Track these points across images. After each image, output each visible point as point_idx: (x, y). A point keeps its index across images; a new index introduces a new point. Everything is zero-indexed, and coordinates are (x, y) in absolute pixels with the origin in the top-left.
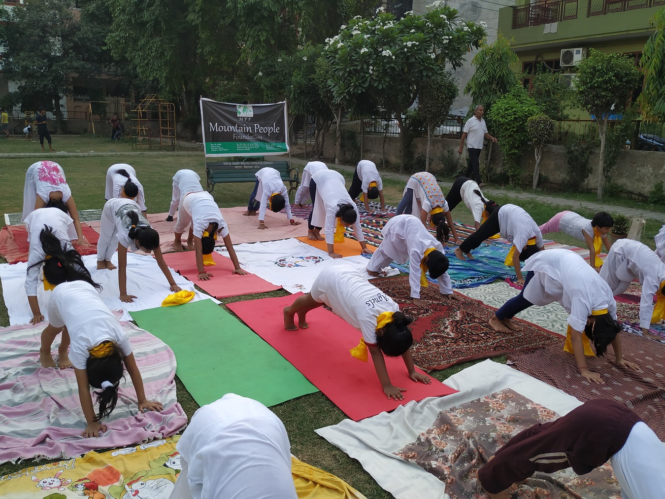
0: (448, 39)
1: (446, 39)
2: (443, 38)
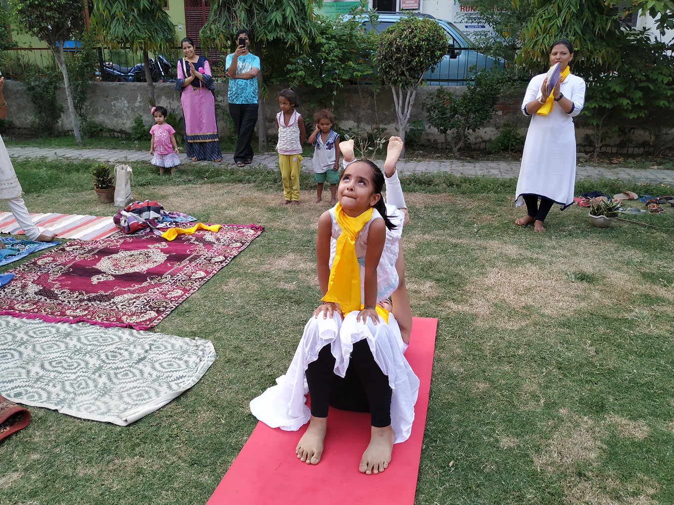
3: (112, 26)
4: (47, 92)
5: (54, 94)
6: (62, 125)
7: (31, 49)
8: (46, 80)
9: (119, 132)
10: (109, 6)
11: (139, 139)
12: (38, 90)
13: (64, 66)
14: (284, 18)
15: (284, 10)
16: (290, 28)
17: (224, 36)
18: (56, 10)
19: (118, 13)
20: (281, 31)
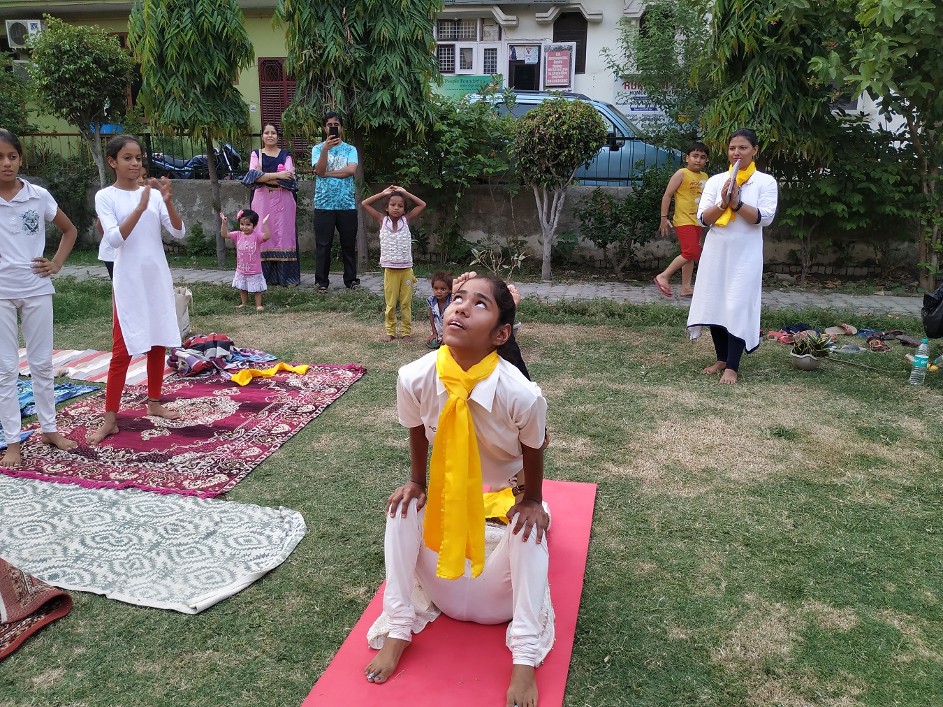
3: (167, 107)
4: (75, 192)
5: (85, 193)
6: (94, 235)
7: (55, 135)
8: (74, 176)
9: (170, 245)
10: (163, 82)
11: (197, 254)
12: (64, 188)
13: (100, 157)
14: (393, 99)
15: (393, 89)
16: (400, 112)
17: (314, 121)
18: (92, 85)
19: (174, 90)
20: (388, 115)
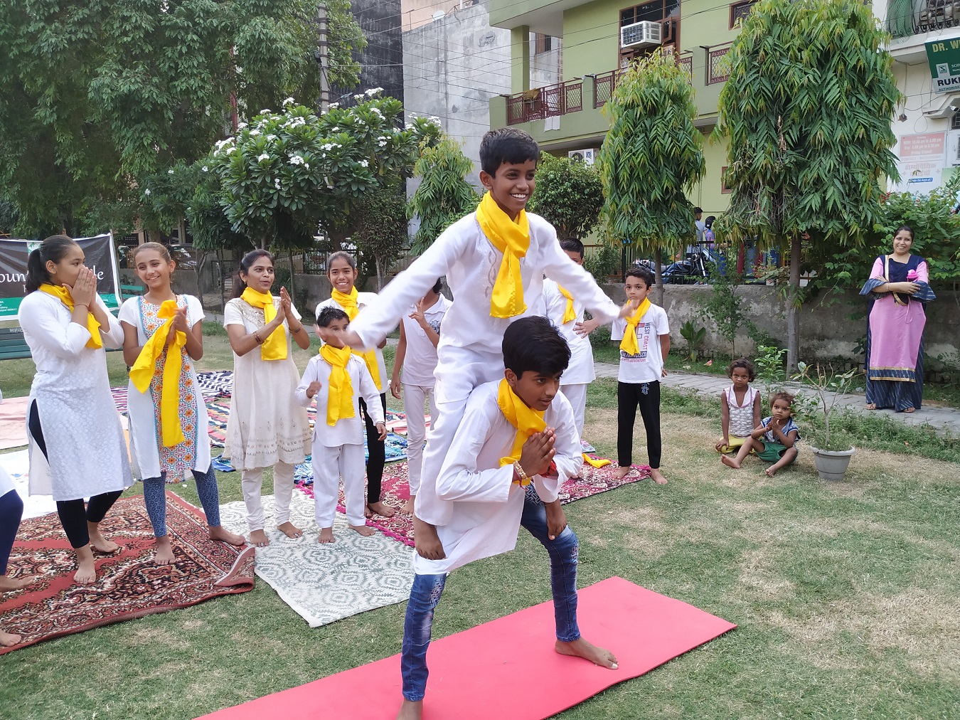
0: (385, 140)
1: (382, 140)
2: (379, 138)
14: (824, 202)
15: (825, 192)
16: (834, 214)
20: (818, 218)
